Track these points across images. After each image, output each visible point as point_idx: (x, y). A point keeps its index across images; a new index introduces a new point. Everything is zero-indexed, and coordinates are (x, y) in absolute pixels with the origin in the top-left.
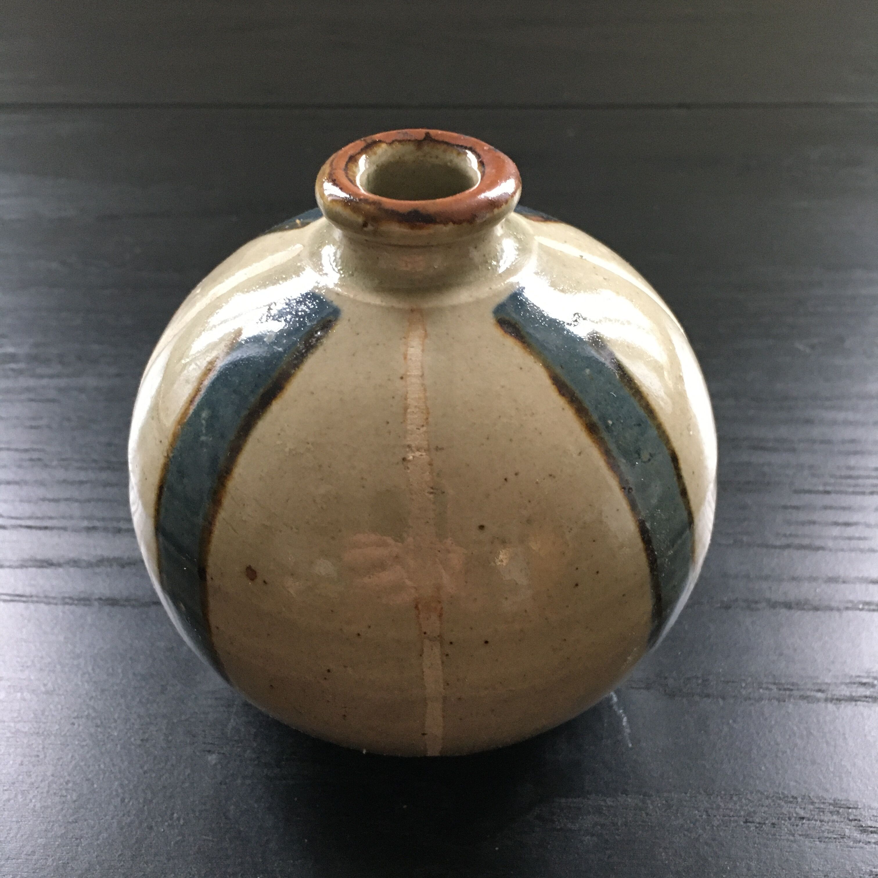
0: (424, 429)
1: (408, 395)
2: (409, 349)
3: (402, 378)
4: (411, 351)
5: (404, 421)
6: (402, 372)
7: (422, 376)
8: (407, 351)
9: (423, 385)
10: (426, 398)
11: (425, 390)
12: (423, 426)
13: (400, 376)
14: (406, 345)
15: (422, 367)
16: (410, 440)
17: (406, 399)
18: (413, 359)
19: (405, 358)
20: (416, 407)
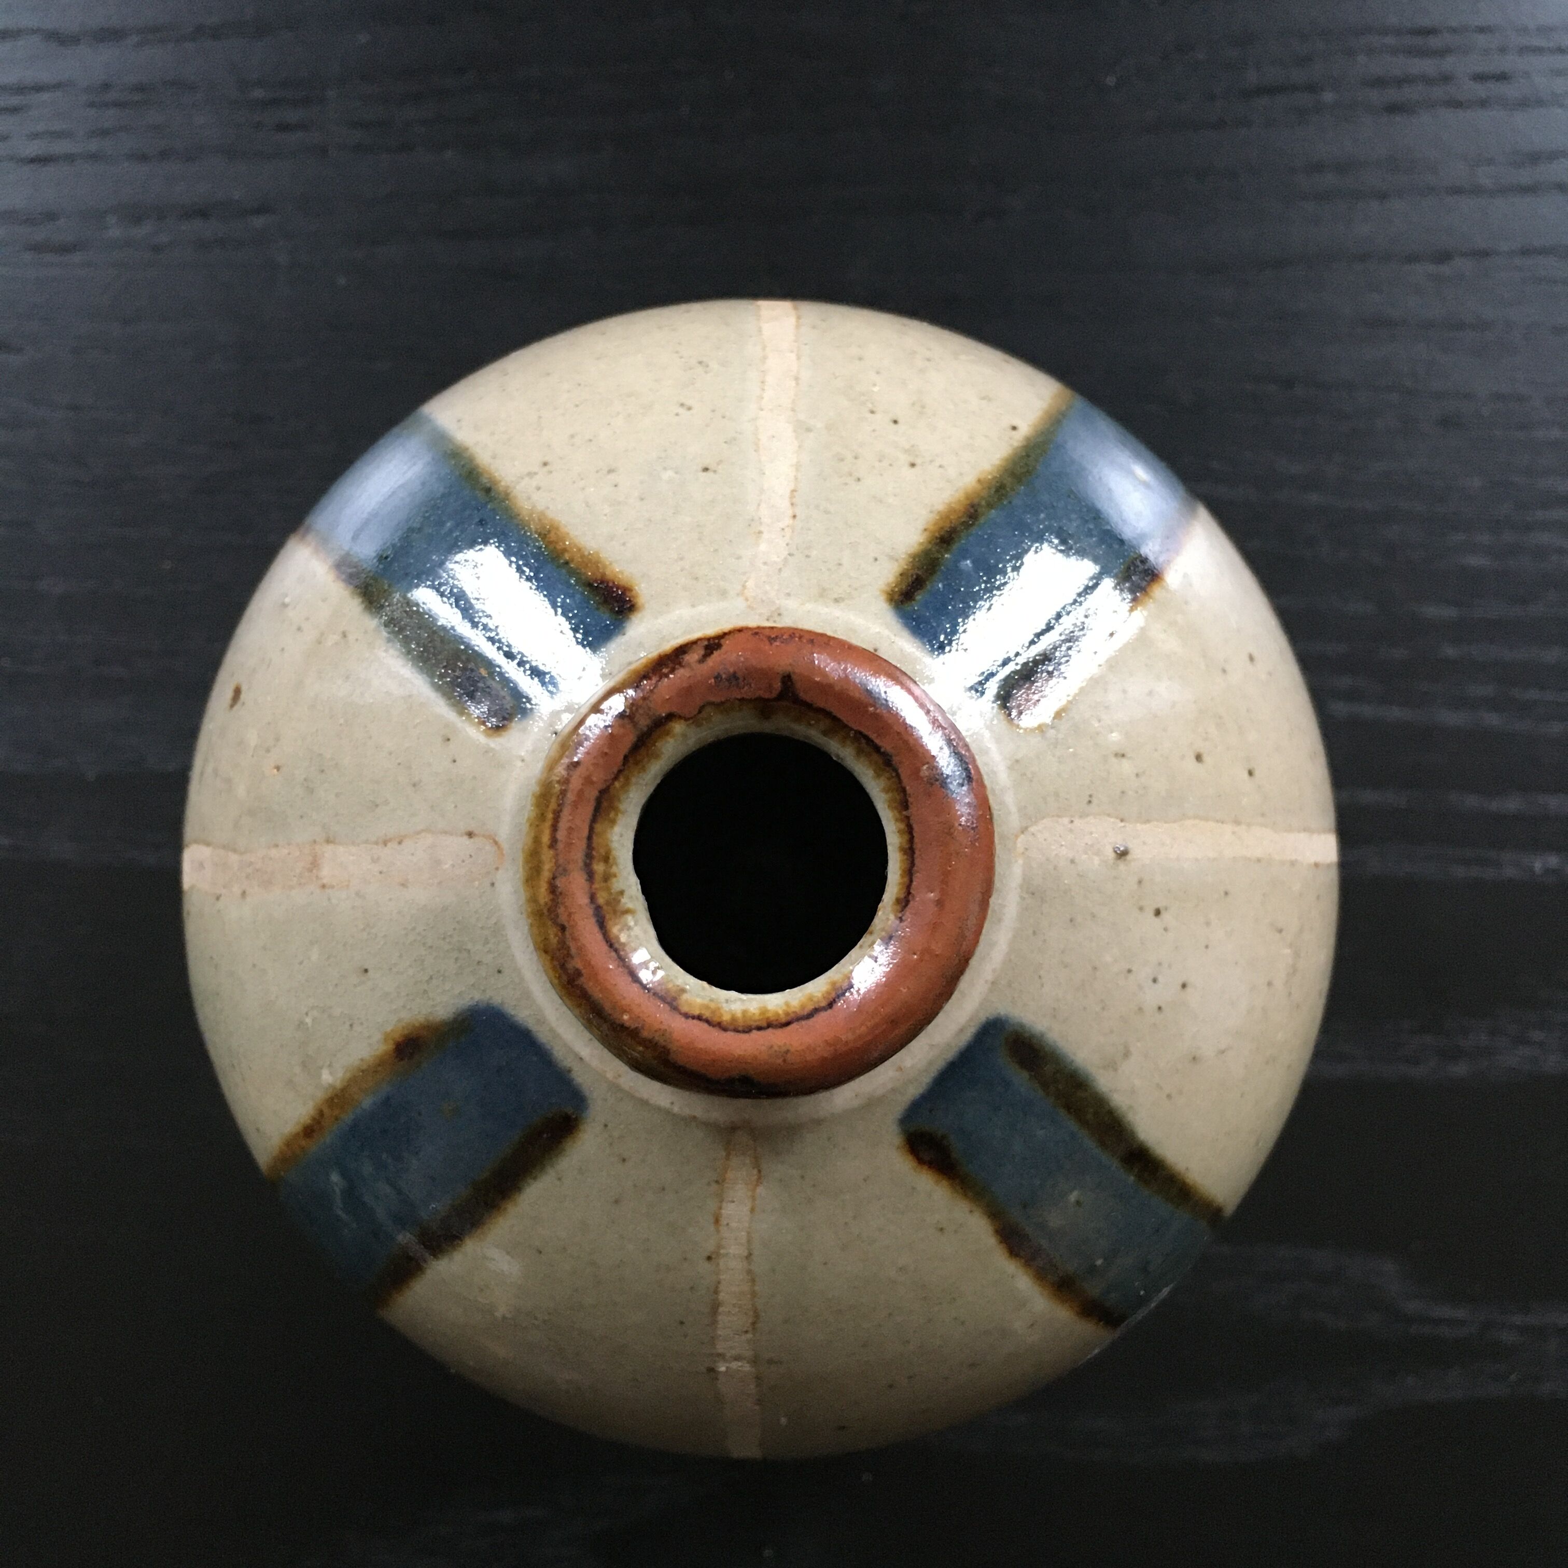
0: (750, 1336)
1: (721, 1287)
2: (724, 1204)
3: (709, 1258)
4: (729, 1210)
5: (714, 1323)
6: (710, 1246)
7: (749, 1256)
8: (720, 1208)
9: (749, 1272)
10: (754, 1294)
11: (753, 1281)
12: (746, 1332)
13: (707, 1254)
14: (720, 1198)
15: (749, 1241)
16: (720, 1347)
17: (716, 1292)
18: (734, 1225)
19: (717, 1221)
20: (734, 1305)
